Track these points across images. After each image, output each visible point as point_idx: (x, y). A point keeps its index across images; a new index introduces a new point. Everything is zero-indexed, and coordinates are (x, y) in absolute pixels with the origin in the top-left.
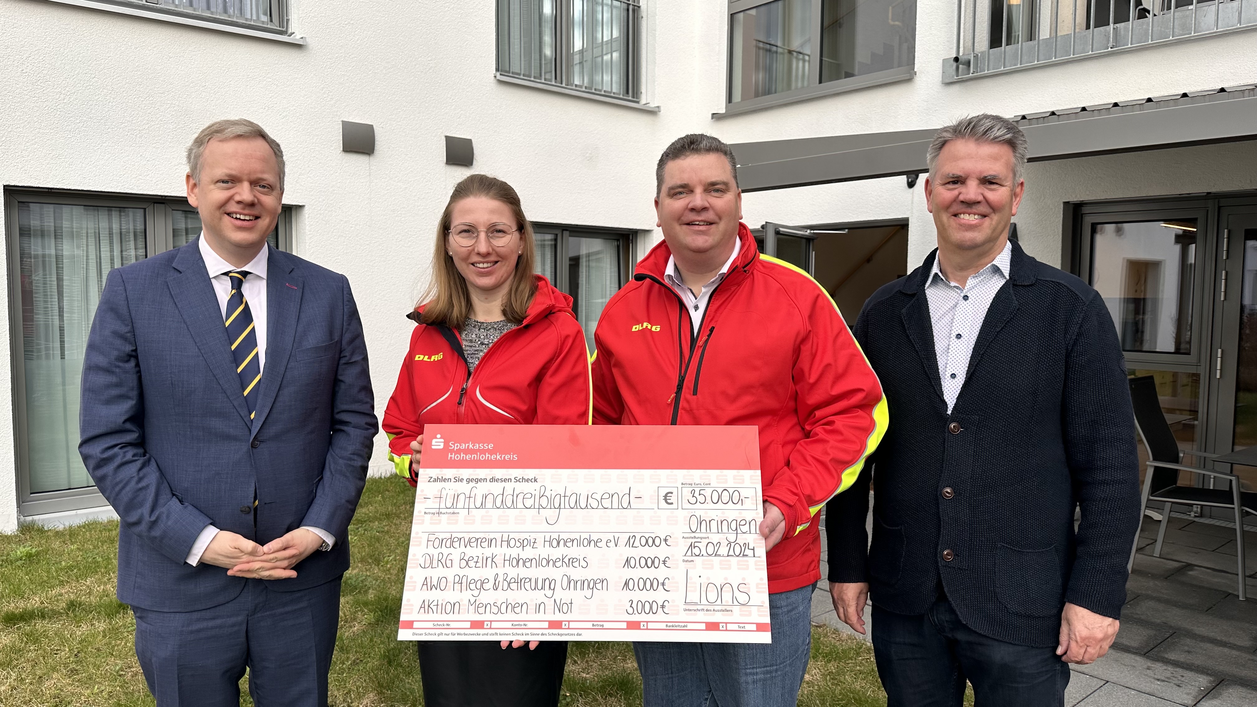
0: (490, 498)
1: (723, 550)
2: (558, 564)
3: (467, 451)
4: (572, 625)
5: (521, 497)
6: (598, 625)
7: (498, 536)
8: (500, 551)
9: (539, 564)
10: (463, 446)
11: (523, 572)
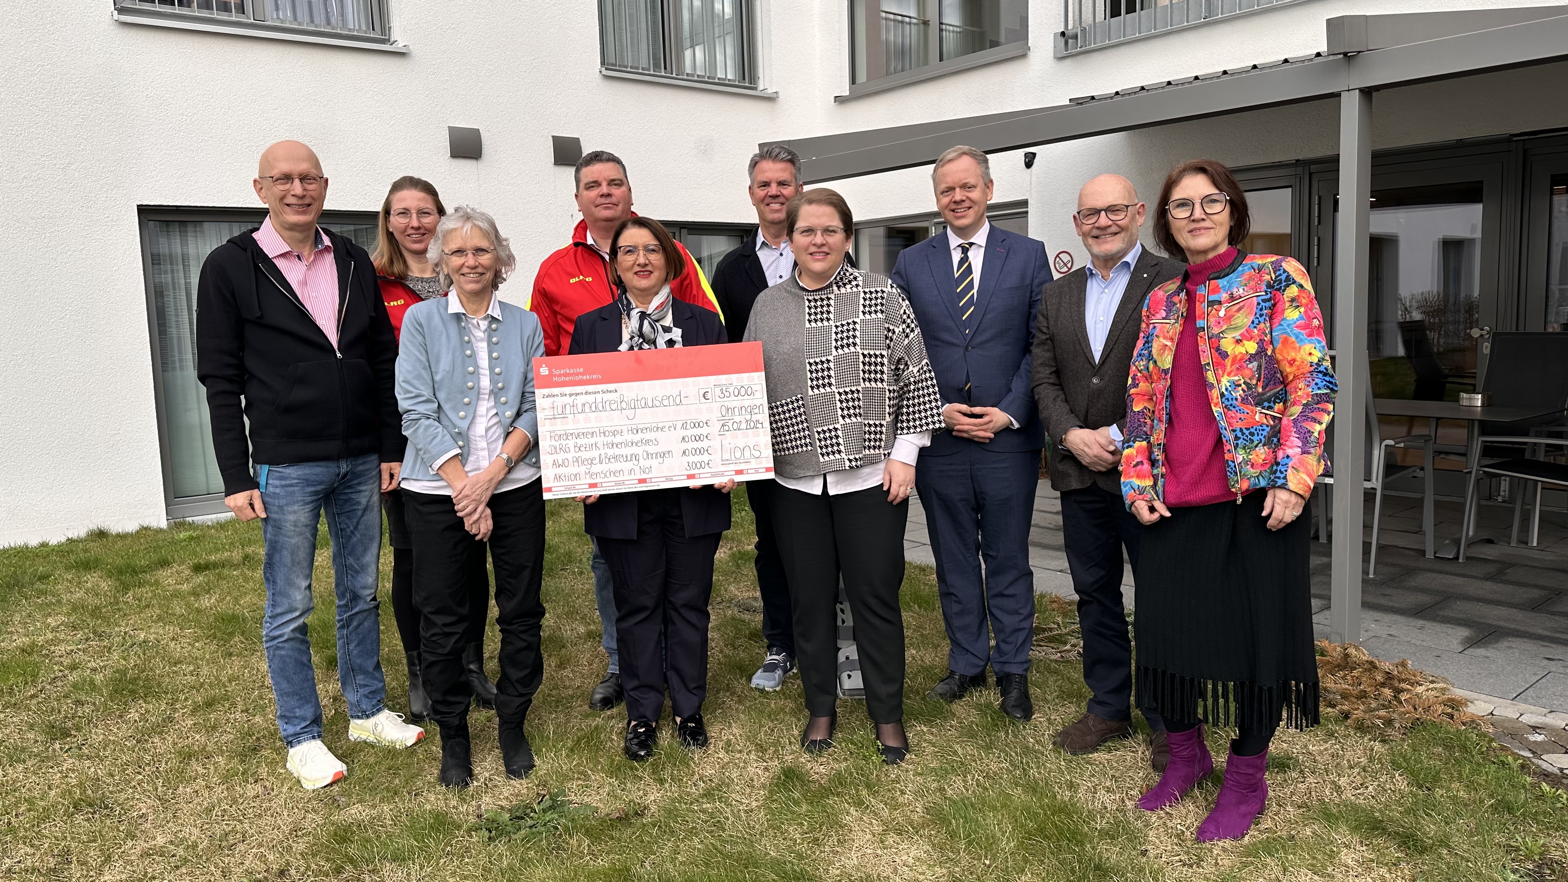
0: (587, 405)
1: (743, 426)
2: (639, 444)
3: (566, 375)
4: (653, 480)
5: (608, 403)
6: (669, 479)
7: (597, 430)
8: (600, 440)
9: (626, 445)
10: (562, 372)
11: (617, 451)
